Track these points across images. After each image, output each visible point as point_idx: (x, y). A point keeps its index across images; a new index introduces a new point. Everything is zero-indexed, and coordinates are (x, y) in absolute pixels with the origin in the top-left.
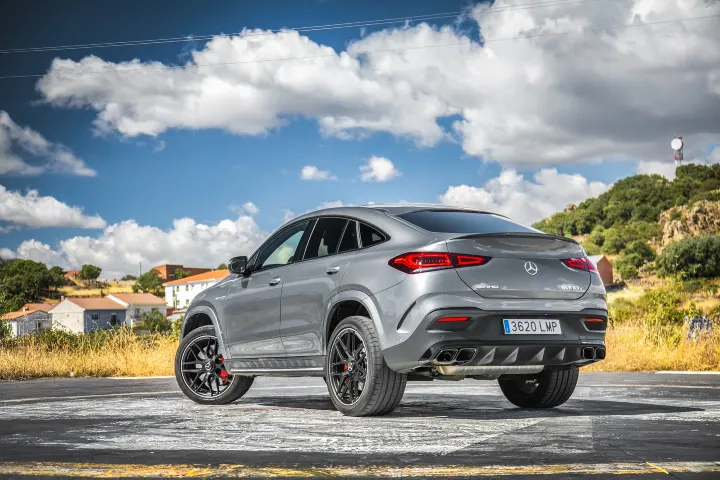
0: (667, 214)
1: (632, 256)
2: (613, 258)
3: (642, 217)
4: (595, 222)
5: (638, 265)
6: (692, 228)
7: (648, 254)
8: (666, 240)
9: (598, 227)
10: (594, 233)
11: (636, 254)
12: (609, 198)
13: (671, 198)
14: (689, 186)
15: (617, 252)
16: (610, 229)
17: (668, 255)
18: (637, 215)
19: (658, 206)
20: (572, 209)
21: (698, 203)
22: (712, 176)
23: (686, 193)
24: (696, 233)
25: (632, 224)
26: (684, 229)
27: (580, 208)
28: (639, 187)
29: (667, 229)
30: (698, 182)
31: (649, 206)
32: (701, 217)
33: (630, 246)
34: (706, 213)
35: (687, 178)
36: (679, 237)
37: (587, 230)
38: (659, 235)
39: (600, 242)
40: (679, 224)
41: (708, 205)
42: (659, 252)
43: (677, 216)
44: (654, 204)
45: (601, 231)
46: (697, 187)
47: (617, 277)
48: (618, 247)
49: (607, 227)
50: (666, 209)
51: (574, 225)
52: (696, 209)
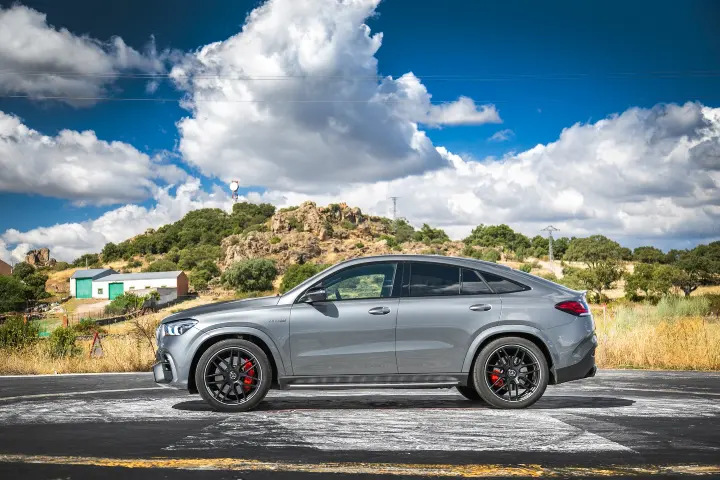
0: (227, 240)
1: (203, 271)
2: (187, 273)
3: (208, 241)
4: (170, 243)
5: (208, 279)
6: (247, 252)
7: (215, 271)
8: (228, 260)
9: (175, 248)
10: (171, 252)
11: (205, 271)
12: (182, 225)
13: (230, 228)
14: (243, 219)
15: (190, 269)
16: (184, 250)
17: (232, 272)
18: (204, 240)
19: (220, 234)
20: (151, 232)
21: (251, 233)
22: (260, 213)
23: (243, 225)
24: (250, 256)
25: (200, 247)
26: (242, 252)
27: (158, 231)
28: (206, 218)
29: (229, 251)
30: (249, 216)
31: (213, 233)
32: (254, 243)
33: (201, 264)
34: (257, 241)
35: (241, 213)
36: (238, 258)
37: (164, 250)
38: (222, 257)
39: (176, 260)
40: (238, 248)
41: (258, 235)
42: (223, 270)
43: (235, 242)
44: (218, 232)
45: (177, 251)
46: (249, 220)
47: (191, 288)
48: (191, 265)
49: (181, 249)
50: (226, 236)
51: (154, 246)
52: (251, 237)
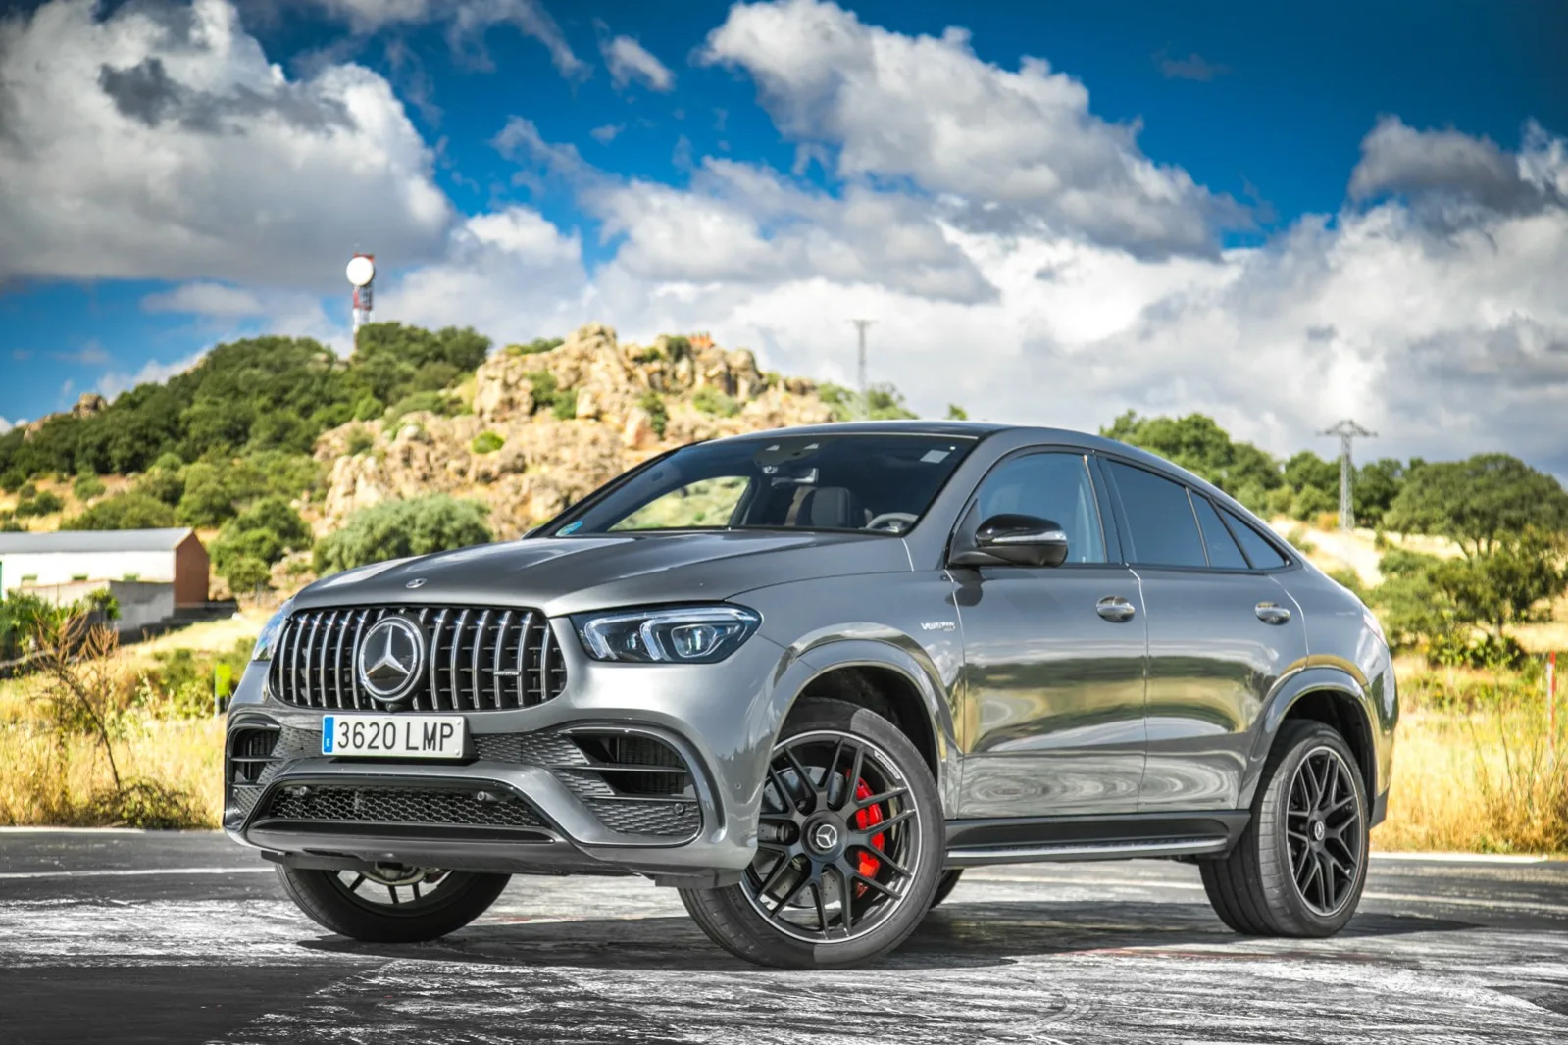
0: (336, 438)
1: (254, 534)
2: (208, 538)
3: (276, 440)
4: (155, 442)
5: (274, 556)
6: (398, 477)
7: (294, 533)
8: (337, 501)
9: (167, 457)
10: (156, 471)
11: (264, 531)
12: (195, 388)
13: (345, 400)
14: (386, 376)
15: (215, 523)
16: (198, 464)
17: (348, 539)
18: (264, 435)
19: (315, 417)
20: (95, 408)
21: (413, 417)
22: (440, 356)
23: (381, 391)
24: (409, 491)
25: (251, 457)
26: (383, 477)
27: (117, 406)
28: (269, 366)
29: (340, 472)
30: (407, 366)
31: (291, 414)
32: (419, 450)
33: (251, 510)
34: (430, 443)
35: (381, 356)
36: (369, 495)
37: (135, 463)
38: (318, 490)
39: (173, 495)
40: (370, 463)
41: (433, 424)
42: (321, 530)
43: (361, 446)
44: (306, 411)
45: (174, 467)
46: (407, 378)
47: (219, 585)
48: (220, 511)
49: (189, 459)
50: (332, 425)
51: (102, 448)
52: (410, 431)
